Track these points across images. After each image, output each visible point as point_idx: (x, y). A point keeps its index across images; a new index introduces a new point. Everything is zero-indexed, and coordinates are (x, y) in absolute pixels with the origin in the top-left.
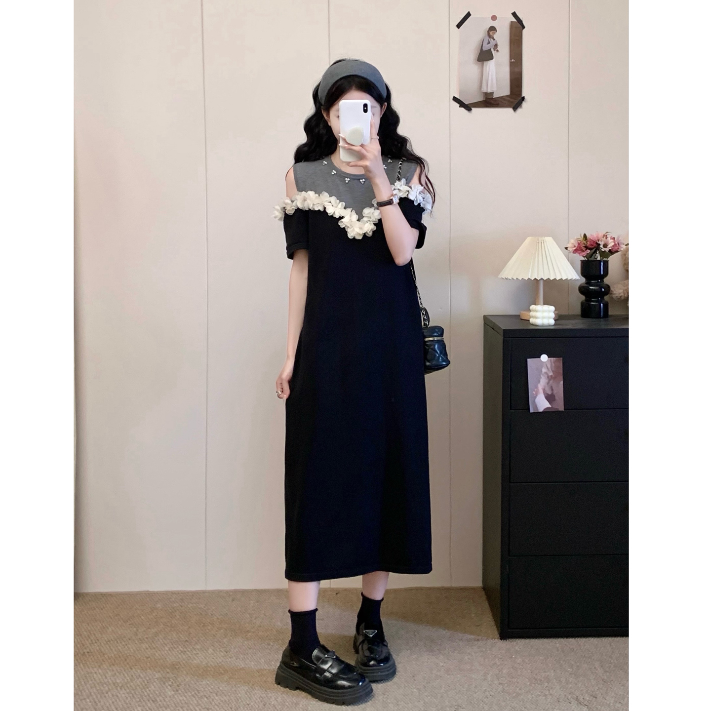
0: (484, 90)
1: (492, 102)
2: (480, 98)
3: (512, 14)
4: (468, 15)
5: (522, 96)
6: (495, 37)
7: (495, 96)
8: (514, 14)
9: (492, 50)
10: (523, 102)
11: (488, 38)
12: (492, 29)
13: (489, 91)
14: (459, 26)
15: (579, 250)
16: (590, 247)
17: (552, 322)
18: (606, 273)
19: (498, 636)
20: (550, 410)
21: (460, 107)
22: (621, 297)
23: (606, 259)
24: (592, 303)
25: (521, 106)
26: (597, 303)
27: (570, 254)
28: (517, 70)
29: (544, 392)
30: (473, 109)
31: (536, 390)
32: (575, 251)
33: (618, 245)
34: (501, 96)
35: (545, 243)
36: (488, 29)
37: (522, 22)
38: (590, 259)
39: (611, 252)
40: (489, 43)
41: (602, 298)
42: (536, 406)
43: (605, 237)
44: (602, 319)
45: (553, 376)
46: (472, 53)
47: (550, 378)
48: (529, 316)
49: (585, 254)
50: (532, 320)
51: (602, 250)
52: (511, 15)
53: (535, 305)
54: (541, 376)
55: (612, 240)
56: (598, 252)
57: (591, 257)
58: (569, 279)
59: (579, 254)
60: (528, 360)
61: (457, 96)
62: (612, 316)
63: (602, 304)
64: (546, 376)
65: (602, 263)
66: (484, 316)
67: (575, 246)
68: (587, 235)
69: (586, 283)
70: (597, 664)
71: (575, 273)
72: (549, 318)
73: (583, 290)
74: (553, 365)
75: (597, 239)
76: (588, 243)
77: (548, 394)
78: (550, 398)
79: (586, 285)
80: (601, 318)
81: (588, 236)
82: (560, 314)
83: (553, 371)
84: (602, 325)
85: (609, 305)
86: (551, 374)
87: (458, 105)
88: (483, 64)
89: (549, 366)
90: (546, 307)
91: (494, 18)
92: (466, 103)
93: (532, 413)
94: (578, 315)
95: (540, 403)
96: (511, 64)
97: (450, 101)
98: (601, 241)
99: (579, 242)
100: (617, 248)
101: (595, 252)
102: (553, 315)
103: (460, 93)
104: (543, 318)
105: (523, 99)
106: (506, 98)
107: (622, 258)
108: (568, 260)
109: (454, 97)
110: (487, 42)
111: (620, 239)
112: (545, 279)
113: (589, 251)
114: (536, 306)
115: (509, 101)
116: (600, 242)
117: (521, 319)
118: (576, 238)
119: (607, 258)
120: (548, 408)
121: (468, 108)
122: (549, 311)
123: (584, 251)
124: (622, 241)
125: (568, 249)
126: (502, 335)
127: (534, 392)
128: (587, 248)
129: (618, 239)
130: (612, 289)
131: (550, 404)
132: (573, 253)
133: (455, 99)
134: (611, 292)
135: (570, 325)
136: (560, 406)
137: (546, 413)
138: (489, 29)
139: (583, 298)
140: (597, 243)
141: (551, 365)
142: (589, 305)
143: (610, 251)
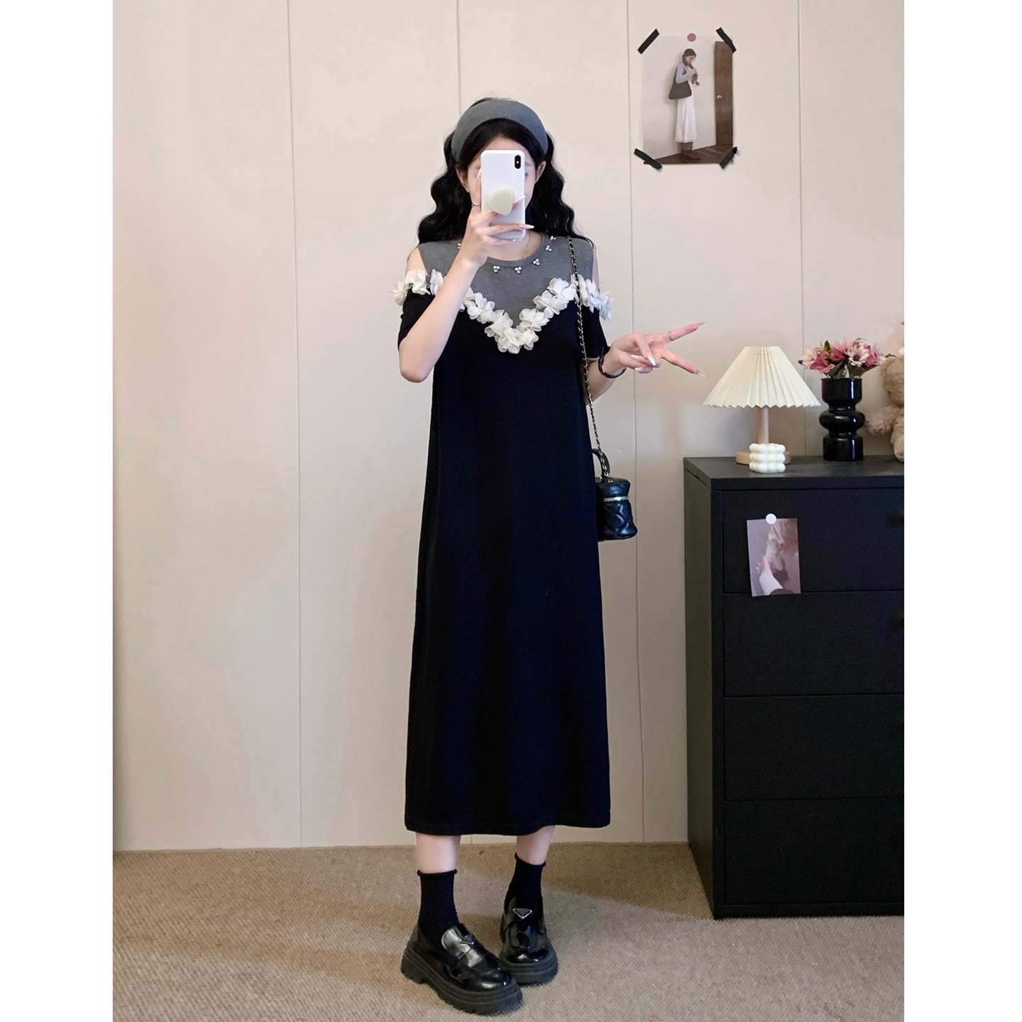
0: (679, 139)
1: (692, 156)
2: (672, 151)
3: (717, 31)
4: (655, 34)
5: (734, 146)
6: (693, 64)
7: (695, 147)
8: (720, 32)
9: (690, 83)
10: (735, 155)
11: (682, 66)
12: (689, 53)
13: (686, 141)
14: (642, 49)
15: (819, 365)
16: (835, 360)
17: (782, 467)
18: (859, 396)
19: (711, 913)
20: (780, 593)
21: (645, 163)
22: (880, 430)
23: (858, 377)
24: (839, 439)
25: (732, 161)
26: (846, 440)
27: (806, 370)
28: (724, 109)
29: (771, 568)
30: (664, 167)
31: (759, 564)
32: (813, 367)
33: (874, 357)
34: (704, 147)
35: (770, 355)
36: (683, 54)
37: (731, 41)
38: (835, 377)
39: (865, 367)
40: (685, 72)
41: (854, 433)
42: (760, 588)
43: (855, 346)
44: (854, 463)
45: (784, 545)
46: (661, 88)
47: (780, 548)
48: (749, 459)
49: (827, 370)
50: (753, 466)
51: (852, 364)
52: (716, 33)
53: (757, 443)
54: (768, 544)
55: (866, 350)
56: (846, 367)
57: (836, 374)
58: (805, 406)
59: (819, 369)
60: (748, 521)
61: (641, 149)
62: (868, 456)
63: (853, 441)
64: (774, 544)
65: (852, 383)
66: (684, 459)
67: (813, 359)
68: (830, 343)
69: (830, 412)
70: (854, 957)
71: (814, 396)
72: (777, 462)
73: (825, 421)
74: (784, 529)
75: (844, 349)
76: (832, 354)
77: (778, 571)
78: (780, 575)
79: (831, 414)
80: (853, 461)
81: (832, 344)
82: (792, 455)
83: (784, 538)
84: (855, 471)
85: (864, 442)
86: (781, 541)
87: (642, 161)
88: (677, 102)
89: (778, 530)
90: (773, 446)
91: (692, 37)
92: (654, 158)
93: (755, 597)
94: (819, 457)
95: (767, 583)
96: (717, 102)
97: (630, 157)
98: (851, 351)
99: (819, 353)
100: (873, 361)
101: (842, 367)
102: (783, 458)
103: (645, 143)
104: (769, 462)
105: (735, 150)
106: (711, 150)
107: (882, 374)
108: (804, 380)
109: (636, 150)
110: (683, 71)
111: (877, 348)
112: (770, 407)
113: (833, 366)
114: (758, 445)
115: (713, 154)
116: (849, 353)
117: (738, 463)
118: (814, 347)
119: (860, 375)
120: (778, 590)
121: (657, 164)
122: (778, 452)
123: (826, 366)
124: (881, 351)
125: (803, 363)
126: (710, 486)
127: (757, 568)
128: (830, 361)
129: (875, 347)
130: (867, 419)
131: (781, 584)
132: (811, 368)
133: (638, 153)
134: (866, 424)
135: (809, 471)
136: (795, 587)
137: (775, 597)
138: (685, 52)
139: (826, 432)
140: (844, 354)
141: (782, 528)
142: (836, 443)
143: (863, 365)
